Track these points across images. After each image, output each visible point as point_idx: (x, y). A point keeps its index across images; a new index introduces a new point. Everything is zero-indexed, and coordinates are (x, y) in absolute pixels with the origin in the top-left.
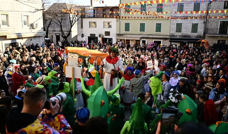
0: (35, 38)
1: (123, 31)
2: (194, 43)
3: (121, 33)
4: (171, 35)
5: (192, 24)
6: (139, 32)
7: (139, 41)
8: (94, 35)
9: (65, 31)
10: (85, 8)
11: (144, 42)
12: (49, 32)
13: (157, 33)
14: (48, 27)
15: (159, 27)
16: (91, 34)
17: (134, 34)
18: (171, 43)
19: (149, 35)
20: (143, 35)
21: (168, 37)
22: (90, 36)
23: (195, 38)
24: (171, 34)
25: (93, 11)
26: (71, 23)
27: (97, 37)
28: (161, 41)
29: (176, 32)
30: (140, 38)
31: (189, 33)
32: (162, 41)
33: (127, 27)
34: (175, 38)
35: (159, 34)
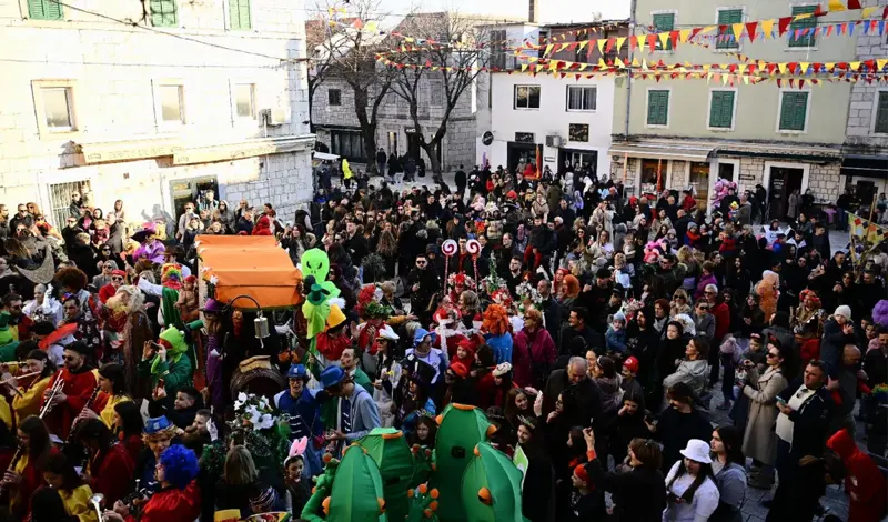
1: (640, 125)
3: (632, 132)
4: (852, 145)
6: (708, 130)
7: (707, 165)
10: (504, 32)
11: (726, 171)
12: (385, 121)
13: (787, 135)
15: (794, 111)
16: (519, 135)
17: (683, 138)
18: (849, 181)
19: (750, 142)
20: (723, 139)
21: (836, 152)
22: (513, 140)
24: (853, 139)
27: (541, 146)
28: (802, 170)
29: (876, 132)
30: (710, 155)
32: (806, 168)
33: (658, 107)
34: (872, 156)
35: (794, 139)
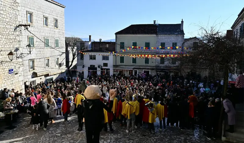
1: (119, 63)
2: (174, 72)
3: (117, 64)
4: (157, 66)
6: (132, 64)
7: (132, 71)
8: (94, 66)
11: (136, 72)
15: (147, 60)
16: (91, 66)
17: (127, 66)
18: (157, 73)
20: (135, 66)
21: (155, 68)
22: (90, 66)
27: (96, 68)
28: (149, 71)
29: (160, 64)
30: (133, 69)
31: (170, 65)
34: (160, 68)
35: (148, 66)
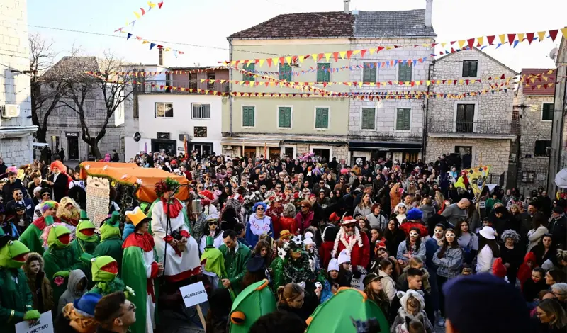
0: (9, 144)
1: (239, 126)
2: (404, 153)
3: (234, 131)
4: (352, 136)
5: (396, 110)
6: (278, 129)
7: (279, 149)
8: (168, 135)
9: (92, 126)
10: (143, 70)
11: (289, 151)
12: (48, 128)
13: (319, 131)
14: (48, 114)
15: (322, 118)
16: (159, 134)
17: (264, 134)
18: (352, 154)
19: (301, 135)
20: (286, 134)
21: (344, 140)
22: (155, 137)
23: (406, 142)
24: (352, 132)
25: (164, 77)
26: (108, 107)
27: (175, 142)
28: (329, 150)
29: (363, 128)
30: (281, 143)
31: (391, 130)
32: (331, 148)
33: (249, 116)
34: (361, 141)
35: (324, 133)
